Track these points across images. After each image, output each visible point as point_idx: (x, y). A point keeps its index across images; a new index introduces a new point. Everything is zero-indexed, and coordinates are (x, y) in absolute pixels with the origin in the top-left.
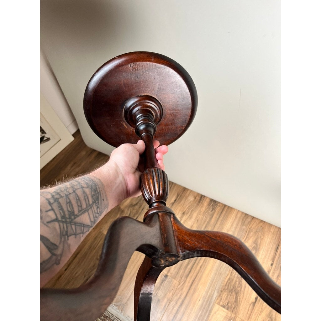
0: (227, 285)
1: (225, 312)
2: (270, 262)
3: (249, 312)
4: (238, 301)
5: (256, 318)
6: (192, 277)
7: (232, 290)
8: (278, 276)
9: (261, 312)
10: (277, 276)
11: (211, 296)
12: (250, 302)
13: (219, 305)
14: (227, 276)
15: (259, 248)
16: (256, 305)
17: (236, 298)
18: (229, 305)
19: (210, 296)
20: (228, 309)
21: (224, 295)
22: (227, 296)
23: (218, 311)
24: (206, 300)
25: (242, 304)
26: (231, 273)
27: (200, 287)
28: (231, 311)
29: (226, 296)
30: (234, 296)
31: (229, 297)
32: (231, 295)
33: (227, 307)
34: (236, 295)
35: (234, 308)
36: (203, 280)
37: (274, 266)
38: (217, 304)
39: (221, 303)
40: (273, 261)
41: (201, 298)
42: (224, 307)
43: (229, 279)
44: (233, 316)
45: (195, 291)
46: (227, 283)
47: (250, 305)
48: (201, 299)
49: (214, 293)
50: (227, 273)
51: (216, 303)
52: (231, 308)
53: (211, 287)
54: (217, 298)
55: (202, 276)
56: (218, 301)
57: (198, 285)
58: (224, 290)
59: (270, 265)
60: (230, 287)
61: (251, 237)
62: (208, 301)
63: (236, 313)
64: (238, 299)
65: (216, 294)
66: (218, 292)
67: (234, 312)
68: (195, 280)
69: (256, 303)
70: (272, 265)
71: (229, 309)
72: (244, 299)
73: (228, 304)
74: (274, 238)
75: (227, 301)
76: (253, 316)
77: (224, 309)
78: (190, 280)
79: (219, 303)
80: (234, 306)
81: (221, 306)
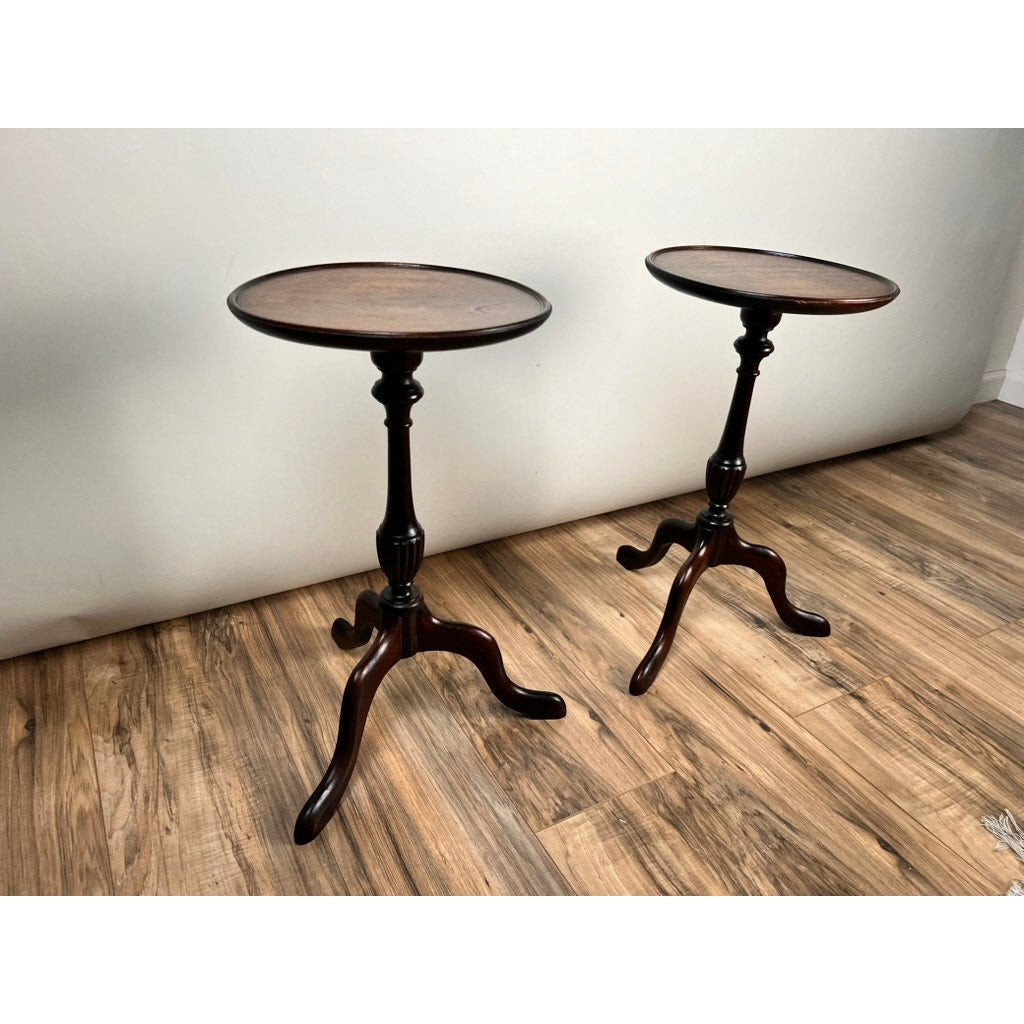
0: (501, 760)
1: (583, 822)
2: (520, 630)
3: (623, 757)
4: (572, 762)
5: (648, 750)
6: (378, 852)
7: (526, 757)
8: (566, 637)
9: (638, 728)
10: (565, 640)
11: (502, 834)
12: (595, 735)
13: (547, 825)
14: (472, 742)
16: (611, 727)
17: (560, 762)
18: (567, 794)
19: (496, 835)
20: (579, 809)
21: (527, 791)
22: (535, 782)
23: (563, 841)
24: (503, 859)
25: (587, 760)
26: (472, 725)
27: (439, 847)
28: (591, 801)
29: (532, 786)
30: (548, 764)
31: (540, 779)
32: (540, 771)
33: (568, 805)
34: (550, 757)
35: (587, 789)
36: (425, 824)
37: (535, 629)
38: (541, 829)
39: (547, 816)
40: (522, 622)
41: (481, 872)
42: (561, 816)
43: (487, 743)
44: (608, 806)
46: (494, 758)
47: (605, 742)
48: (488, 875)
49: (496, 815)
50: (462, 736)
51: (535, 828)
52: (581, 797)
53: (474, 815)
54: (519, 817)
55: (407, 817)
56: (532, 820)
57: (427, 853)
58: (509, 779)
59: (526, 634)
60: (514, 756)
62: (506, 851)
63: (605, 794)
64: (567, 759)
65: (506, 813)
66: (503, 802)
67: (600, 797)
68: (402, 848)
69: (606, 723)
70: (528, 630)
71: (582, 803)
72: (576, 746)
73: (562, 798)
74: (466, 584)
75: (552, 793)
76: (640, 754)
77: (570, 820)
78: (385, 873)
79: (543, 824)
80: (578, 784)
81: (555, 821)
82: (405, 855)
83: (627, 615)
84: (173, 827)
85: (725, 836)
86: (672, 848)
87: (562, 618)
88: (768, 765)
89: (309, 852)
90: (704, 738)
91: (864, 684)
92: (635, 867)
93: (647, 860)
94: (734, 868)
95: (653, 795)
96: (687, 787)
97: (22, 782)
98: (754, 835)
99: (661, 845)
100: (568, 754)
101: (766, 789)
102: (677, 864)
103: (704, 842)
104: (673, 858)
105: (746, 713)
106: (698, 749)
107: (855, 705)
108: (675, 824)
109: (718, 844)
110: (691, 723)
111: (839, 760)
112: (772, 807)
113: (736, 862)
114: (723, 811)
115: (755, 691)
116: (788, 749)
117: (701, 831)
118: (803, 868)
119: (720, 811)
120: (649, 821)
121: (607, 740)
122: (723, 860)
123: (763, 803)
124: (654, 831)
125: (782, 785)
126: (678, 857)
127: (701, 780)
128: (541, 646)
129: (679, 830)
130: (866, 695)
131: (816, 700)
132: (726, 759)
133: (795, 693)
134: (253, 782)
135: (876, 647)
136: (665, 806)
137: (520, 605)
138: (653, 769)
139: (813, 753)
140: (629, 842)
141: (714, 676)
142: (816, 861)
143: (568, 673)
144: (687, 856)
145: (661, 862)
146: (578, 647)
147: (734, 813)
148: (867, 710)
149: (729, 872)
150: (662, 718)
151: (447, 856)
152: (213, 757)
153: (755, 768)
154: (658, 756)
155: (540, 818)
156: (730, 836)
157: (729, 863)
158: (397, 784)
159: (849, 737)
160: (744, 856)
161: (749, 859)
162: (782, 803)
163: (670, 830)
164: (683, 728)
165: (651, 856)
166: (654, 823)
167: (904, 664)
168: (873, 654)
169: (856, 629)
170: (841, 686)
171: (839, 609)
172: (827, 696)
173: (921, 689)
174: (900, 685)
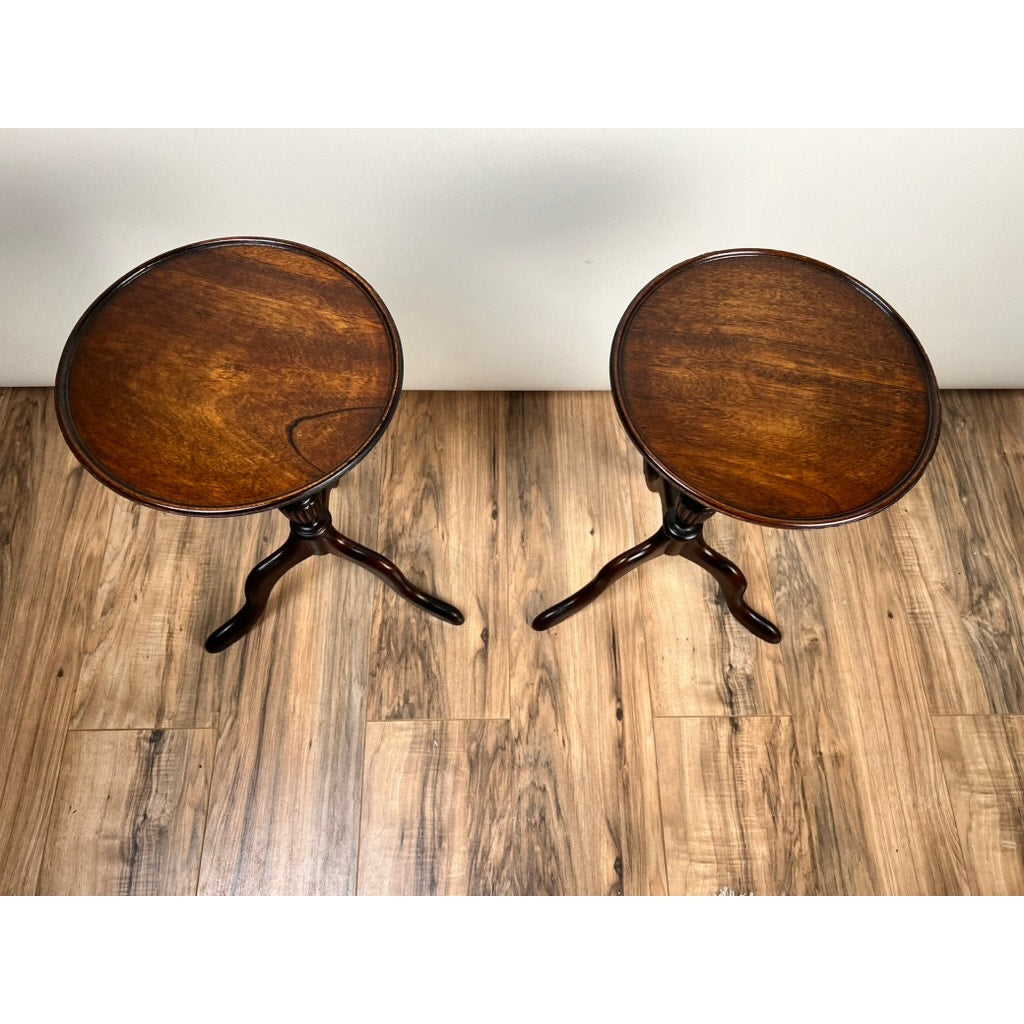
0: (384, 645)
1: (408, 729)
2: (488, 511)
3: (479, 686)
4: (437, 673)
5: (504, 689)
6: (255, 683)
7: (404, 650)
8: (522, 538)
9: (512, 664)
10: (519, 540)
11: (345, 709)
12: (472, 654)
13: (380, 719)
14: (374, 617)
15: (443, 481)
16: (490, 653)
17: (427, 667)
18: (412, 699)
19: (339, 710)
20: (412, 716)
21: (385, 681)
22: (397, 678)
23: (382, 738)
24: (332, 732)
25: (449, 675)
26: (384, 600)
27: (296, 700)
28: (425, 715)
29: (392, 680)
30: (416, 665)
31: (402, 677)
32: (406, 668)
33: (407, 709)
34: (423, 659)
35: (429, 702)
36: (298, 675)
37: (501, 516)
38: (373, 720)
39: (386, 711)
40: (495, 503)
41: (311, 734)
42: (396, 716)
43: (384, 622)
44: (435, 725)
45: (283, 724)
46: (380, 640)
47: (474, 666)
48: (315, 737)
49: (350, 692)
50: (370, 608)
51: (370, 717)
52: (420, 706)
53: (335, 681)
54: (365, 702)
55: (289, 664)
56: (371, 712)
57: (286, 699)
58: (378, 665)
59: (489, 519)
60: (396, 646)
61: (406, 463)
62: (338, 728)
63: (440, 713)
64: (434, 668)
65: (358, 694)
66: (362, 684)
67: (434, 714)
68: (271, 688)
69: (489, 647)
70: (495, 515)
71: (418, 713)
72: (450, 657)
73: (406, 701)
74: (476, 433)
75: (401, 695)
76: (494, 690)
77: (398, 723)
78: (251, 703)
79: (377, 717)
80: (426, 695)
81: (388, 718)
82: (270, 694)
83: (597, 535)
84: (139, 598)
85: (502, 794)
86: (455, 783)
87: (534, 515)
88: (589, 752)
89: (213, 658)
90: (559, 699)
91: (755, 713)
92: (417, 784)
93: (430, 783)
94: (487, 821)
95: (475, 732)
96: (507, 738)
97: (64, 511)
98: (525, 804)
99: (449, 778)
100: (438, 663)
101: (568, 771)
102: (449, 799)
103: (482, 790)
104: (450, 792)
105: (617, 693)
106: (545, 708)
107: (724, 730)
108: (472, 765)
109: (492, 798)
110: (559, 680)
111: (655, 774)
112: (559, 789)
113: (492, 818)
114: (518, 773)
115: (644, 671)
116: (620, 744)
117: (488, 780)
118: (538, 849)
119: (515, 772)
120: (456, 752)
121: (478, 664)
122: (484, 811)
123: (555, 782)
124: (452, 762)
125: (585, 774)
126: (453, 793)
127: (523, 738)
128: (494, 539)
129: (472, 772)
130: (745, 725)
131: (692, 708)
132: (560, 731)
133: (679, 692)
134: (204, 582)
135: (812, 677)
136: (478, 746)
137: (508, 479)
138: (494, 708)
139: (638, 758)
140: (427, 763)
141: (621, 644)
142: (553, 849)
143: (496, 579)
144: (461, 795)
145: (438, 790)
146: (524, 555)
147: (525, 779)
148: (730, 741)
149: (481, 822)
150: (540, 663)
151: (297, 709)
152: (187, 545)
153: (576, 748)
154: (507, 698)
155: (379, 711)
156: (506, 795)
157: (487, 816)
158: (298, 630)
159: (686, 760)
160: (502, 817)
161: (504, 821)
162: (571, 788)
163: (465, 769)
164: (549, 682)
165: (435, 781)
166: (458, 759)
167: (819, 710)
168: (799, 685)
169: (813, 649)
170: (731, 705)
171: (820, 616)
172: (706, 710)
173: (806, 744)
174: (790, 731)
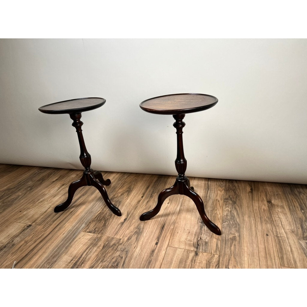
0: (97, 217)
1: (91, 235)
3: (117, 230)
4: (107, 225)
6: (60, 220)
7: (101, 219)
9: (129, 227)
10: (146, 202)
12: (119, 223)
14: (98, 212)
15: (132, 190)
17: (105, 224)
18: (97, 229)
19: (76, 228)
20: (94, 233)
21: (92, 224)
22: (96, 224)
23: (83, 236)
25: (110, 226)
27: (67, 224)
28: (98, 233)
29: (94, 224)
30: (103, 223)
32: (99, 223)
33: (94, 231)
34: (105, 222)
35: (101, 231)
36: (71, 220)
37: (144, 198)
38: (84, 232)
39: (88, 230)
40: (144, 195)
42: (90, 232)
43: (100, 213)
44: (99, 236)
45: (60, 229)
46: (97, 216)
47: (118, 225)
48: (66, 233)
49: (81, 225)
50: (99, 210)
52: (98, 231)
53: (80, 222)
54: (84, 228)
55: (71, 217)
56: (84, 230)
57: (65, 224)
58: (93, 221)
59: (140, 197)
60: (100, 218)
61: (125, 186)
62: (73, 232)
63: (102, 234)
65: (83, 226)
66: (86, 224)
67: (100, 234)
69: (125, 222)
70: (142, 197)
71: (96, 232)
72: (112, 223)
74: (146, 183)
75: (94, 228)
76: (121, 231)
78: (56, 223)
80: (101, 229)
81: (87, 232)
82: (62, 222)
83: (169, 204)
85: (108, 256)
86: (96, 250)
87: (153, 198)
88: (142, 251)
89: (54, 213)
90: (139, 237)
91: (205, 252)
92: (85, 248)
93: (89, 249)
94: (99, 262)
95: (109, 240)
96: (118, 243)
98: (114, 260)
99: (95, 248)
100: (108, 223)
101: (132, 255)
102: (92, 253)
103: (103, 254)
104: (93, 252)
105: (158, 238)
106: (134, 238)
107: (192, 255)
108: (104, 247)
109: (104, 256)
110: (141, 232)
111: (161, 261)
112: (127, 259)
113: (101, 262)
114: (116, 252)
115: (170, 235)
116: (153, 251)
117: (106, 251)
119: (116, 251)
120: (101, 243)
122: (100, 259)
123: (127, 256)
124: (98, 245)
125: (137, 256)
126: (94, 252)
127: (123, 244)
128: (139, 201)
129: (103, 248)
130: (200, 254)
131: (183, 246)
132: (135, 244)
133: (180, 242)
135: (231, 246)
136: (108, 243)
137: (150, 191)
138: (118, 235)
139: (158, 255)
140: (91, 244)
141: (165, 227)
143: (135, 209)
144: (96, 253)
145: (90, 251)
146: (146, 205)
147: (118, 253)
148: (193, 258)
149: (97, 262)
150: (138, 228)
151: (66, 227)
153: (138, 250)
154: (124, 233)
155: (86, 230)
156: (109, 257)
157: (100, 260)
158: (78, 211)
159: (175, 259)
160: (105, 262)
161: (104, 263)
162: (131, 259)
163: (101, 248)
164: (138, 232)
165: (90, 249)
166: (101, 245)
167: (231, 256)
168: (225, 247)
169: (234, 239)
170: (197, 248)
171: (239, 231)
172: (187, 248)
173: (223, 264)
174: (217, 259)
